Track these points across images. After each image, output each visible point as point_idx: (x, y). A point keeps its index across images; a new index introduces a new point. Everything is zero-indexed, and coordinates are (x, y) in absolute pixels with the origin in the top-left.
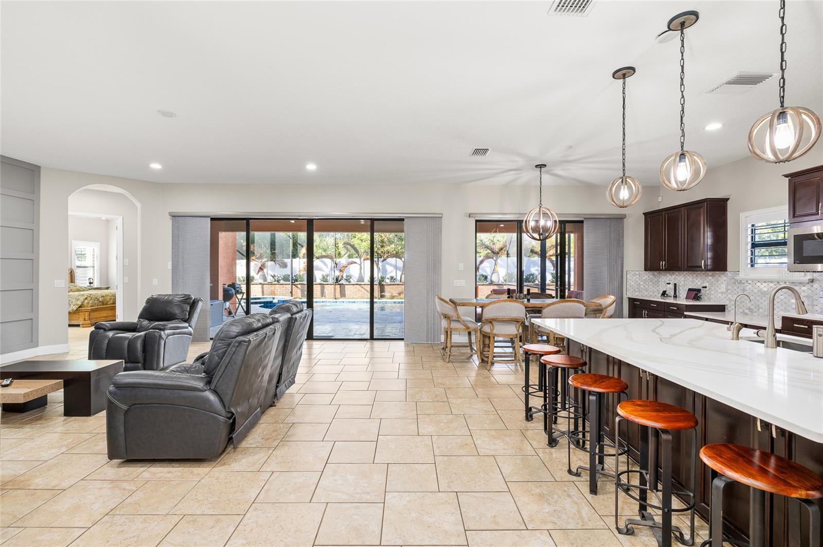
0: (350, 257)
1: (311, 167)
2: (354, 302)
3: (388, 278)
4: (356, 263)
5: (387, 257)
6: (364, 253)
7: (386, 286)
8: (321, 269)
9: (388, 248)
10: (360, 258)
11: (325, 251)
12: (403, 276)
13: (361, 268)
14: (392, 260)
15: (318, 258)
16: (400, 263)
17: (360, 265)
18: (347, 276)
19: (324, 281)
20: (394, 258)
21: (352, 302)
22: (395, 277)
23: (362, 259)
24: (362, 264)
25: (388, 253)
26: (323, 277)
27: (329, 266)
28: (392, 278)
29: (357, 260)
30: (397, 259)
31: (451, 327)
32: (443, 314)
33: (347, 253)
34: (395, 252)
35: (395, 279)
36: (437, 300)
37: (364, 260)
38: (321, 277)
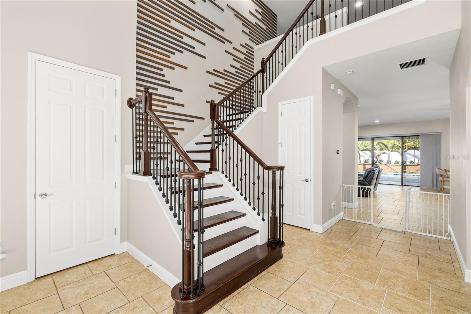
0: (381, 150)
1: (377, 121)
2: (386, 174)
3: (408, 162)
4: (386, 153)
5: (408, 150)
6: (391, 147)
7: (406, 166)
8: (363, 157)
9: (409, 144)
10: (389, 151)
11: (366, 147)
12: (419, 161)
13: (389, 156)
14: (412, 152)
15: (362, 151)
16: (417, 153)
17: (389, 154)
18: (380, 160)
19: (366, 163)
20: (413, 150)
21: (385, 174)
22: (414, 161)
23: (390, 151)
24: (390, 154)
25: (409, 147)
26: (365, 161)
27: (369, 155)
28: (411, 162)
29: (387, 152)
30: (415, 150)
31: (444, 180)
32: (439, 175)
33: (379, 147)
34: (413, 146)
35: (413, 163)
36: (436, 169)
37: (391, 151)
38: (364, 161)
